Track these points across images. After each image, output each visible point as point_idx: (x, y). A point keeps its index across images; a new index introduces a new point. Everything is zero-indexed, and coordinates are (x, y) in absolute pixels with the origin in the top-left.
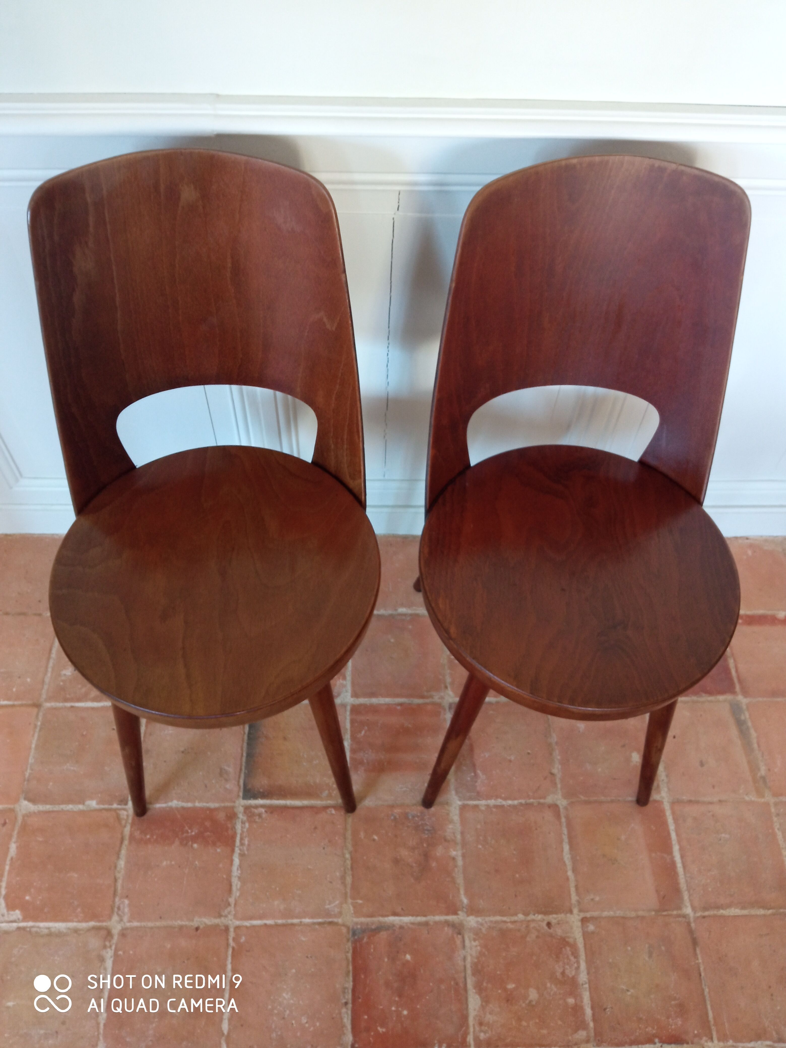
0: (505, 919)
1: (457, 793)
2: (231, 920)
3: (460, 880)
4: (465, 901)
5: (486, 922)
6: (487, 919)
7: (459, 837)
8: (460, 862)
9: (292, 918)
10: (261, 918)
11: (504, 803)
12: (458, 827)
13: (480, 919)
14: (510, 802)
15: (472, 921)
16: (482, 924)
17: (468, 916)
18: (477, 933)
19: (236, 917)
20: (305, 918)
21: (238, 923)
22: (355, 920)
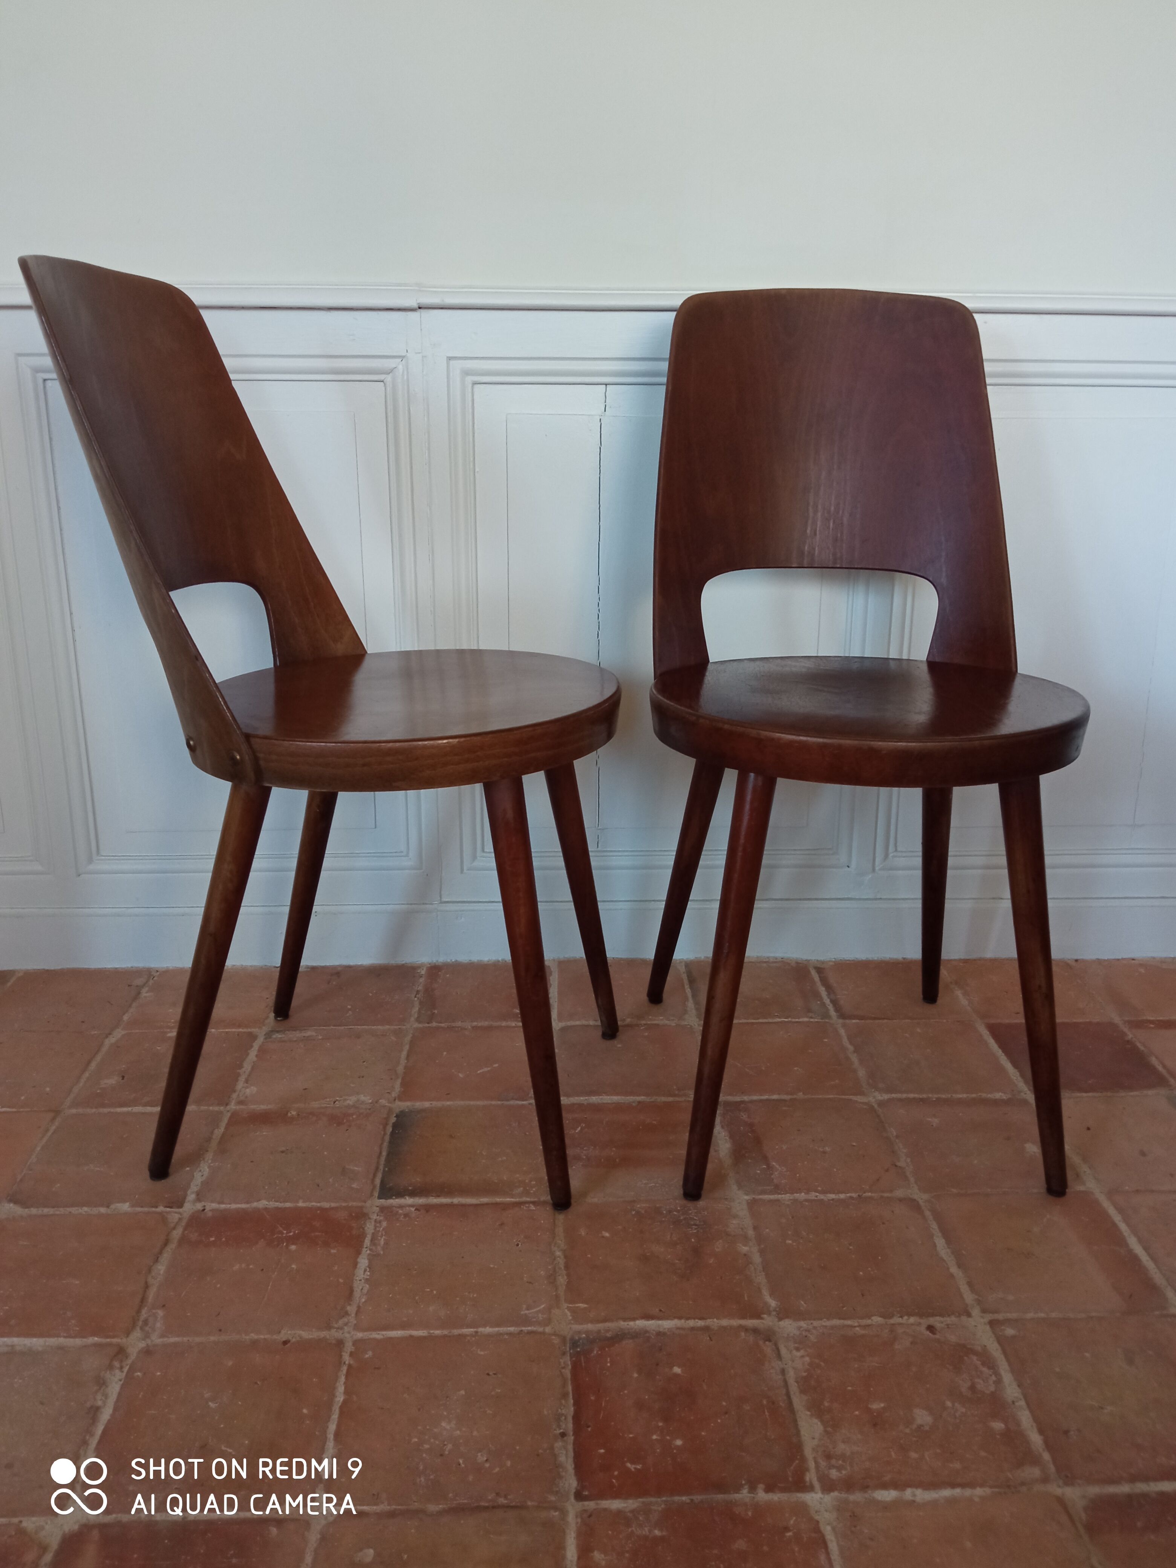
0: (849, 1322)
1: (740, 1187)
2: (349, 1333)
3: (761, 1279)
4: (773, 1303)
5: (815, 1328)
6: (816, 1323)
7: (751, 1233)
8: (757, 1259)
9: (462, 1327)
10: (403, 1327)
11: (821, 1197)
12: (748, 1222)
13: (803, 1324)
14: (832, 1196)
15: (789, 1327)
16: (808, 1330)
17: (780, 1319)
18: (801, 1342)
19: (357, 1328)
20: (485, 1326)
21: (360, 1335)
22: (577, 1327)
